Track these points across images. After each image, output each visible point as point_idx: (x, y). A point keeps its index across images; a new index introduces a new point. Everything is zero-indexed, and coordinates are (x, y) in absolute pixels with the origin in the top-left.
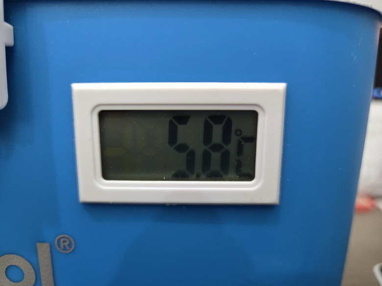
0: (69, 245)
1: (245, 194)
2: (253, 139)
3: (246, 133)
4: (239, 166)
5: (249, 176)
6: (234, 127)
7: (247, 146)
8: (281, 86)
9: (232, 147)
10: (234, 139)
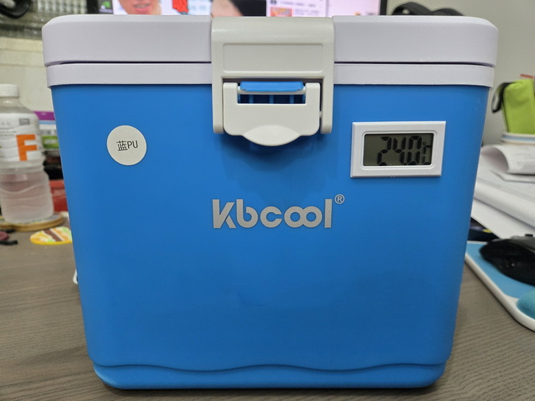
0: (342, 200)
1: (427, 170)
2: (431, 147)
3: (428, 144)
4: (424, 158)
5: (429, 163)
6: (423, 141)
7: (428, 149)
8: (444, 122)
9: (421, 150)
10: (422, 146)
